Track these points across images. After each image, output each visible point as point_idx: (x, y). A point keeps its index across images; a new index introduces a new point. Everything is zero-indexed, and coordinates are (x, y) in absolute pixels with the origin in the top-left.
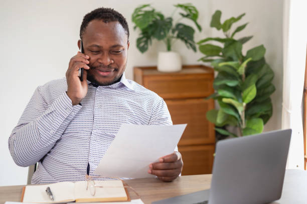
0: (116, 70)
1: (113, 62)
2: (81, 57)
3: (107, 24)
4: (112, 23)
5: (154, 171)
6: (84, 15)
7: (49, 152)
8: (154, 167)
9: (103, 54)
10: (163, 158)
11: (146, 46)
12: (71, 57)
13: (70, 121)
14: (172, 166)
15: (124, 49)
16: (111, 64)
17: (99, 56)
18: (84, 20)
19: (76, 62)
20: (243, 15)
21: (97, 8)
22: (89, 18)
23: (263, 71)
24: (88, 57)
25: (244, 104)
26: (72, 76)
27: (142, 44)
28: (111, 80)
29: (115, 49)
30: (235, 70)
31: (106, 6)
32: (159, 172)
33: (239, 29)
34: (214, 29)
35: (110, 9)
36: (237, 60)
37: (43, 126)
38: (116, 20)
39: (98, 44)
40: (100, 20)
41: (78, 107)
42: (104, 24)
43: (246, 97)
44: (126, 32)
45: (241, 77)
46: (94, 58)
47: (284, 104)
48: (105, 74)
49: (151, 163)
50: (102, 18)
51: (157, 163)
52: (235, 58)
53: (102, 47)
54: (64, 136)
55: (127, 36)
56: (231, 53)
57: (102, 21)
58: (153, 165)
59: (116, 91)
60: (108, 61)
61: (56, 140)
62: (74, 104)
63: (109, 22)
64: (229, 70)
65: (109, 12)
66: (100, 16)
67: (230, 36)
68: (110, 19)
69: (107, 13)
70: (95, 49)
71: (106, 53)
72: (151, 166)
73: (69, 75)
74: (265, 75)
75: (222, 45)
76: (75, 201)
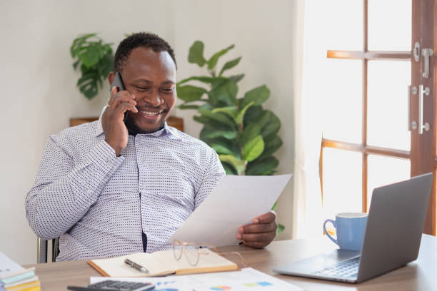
1: (163, 102)
2: (126, 95)
5: (245, 236)
8: (246, 230)
9: (151, 93)
10: (259, 219)
11: (94, 90)
14: (268, 228)
16: (162, 104)
19: (121, 102)
20: (232, 47)
23: (266, 118)
25: (246, 162)
27: (88, 87)
29: (166, 86)
30: (232, 119)
33: (229, 65)
34: (195, 66)
36: (232, 106)
39: (147, 78)
40: (148, 48)
42: (153, 53)
43: (248, 153)
45: (237, 127)
47: (297, 161)
50: (151, 45)
51: (249, 225)
52: (229, 102)
53: (152, 83)
54: (101, 198)
56: (223, 96)
58: (244, 227)
61: (90, 204)
63: (160, 51)
64: (222, 119)
67: (217, 75)
68: (160, 48)
70: (142, 84)
71: (155, 90)
72: (242, 229)
74: (268, 123)
75: (208, 87)
76: (174, 274)
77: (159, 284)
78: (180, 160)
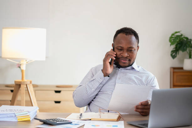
0: (130, 60)
1: (128, 55)
2: (112, 52)
3: (127, 36)
4: (130, 36)
5: (137, 110)
6: (117, 30)
7: (93, 100)
8: (137, 108)
9: (124, 51)
10: (141, 103)
12: (107, 52)
13: (103, 85)
14: (146, 107)
15: (135, 50)
16: (128, 56)
17: (121, 52)
18: (116, 33)
19: (109, 55)
21: (123, 27)
22: (118, 32)
24: (115, 53)
26: (106, 62)
27: (174, 54)
28: (127, 65)
29: (130, 49)
31: (128, 27)
32: (139, 110)
35: (130, 28)
37: (89, 86)
38: (132, 34)
39: (121, 46)
40: (124, 33)
41: (107, 78)
42: (125, 36)
44: (137, 41)
46: (119, 53)
48: (124, 61)
49: (135, 105)
50: (125, 33)
51: (138, 105)
53: (124, 47)
54: (99, 93)
55: (137, 43)
57: (124, 34)
58: (136, 106)
59: (129, 71)
60: (126, 55)
62: (105, 76)
63: (128, 35)
65: (129, 30)
66: (124, 32)
68: (129, 34)
69: (128, 31)
70: (120, 48)
71: (125, 51)
72: (136, 107)
73: (105, 61)
76: (90, 120)
77: (74, 122)
78: (135, 80)
